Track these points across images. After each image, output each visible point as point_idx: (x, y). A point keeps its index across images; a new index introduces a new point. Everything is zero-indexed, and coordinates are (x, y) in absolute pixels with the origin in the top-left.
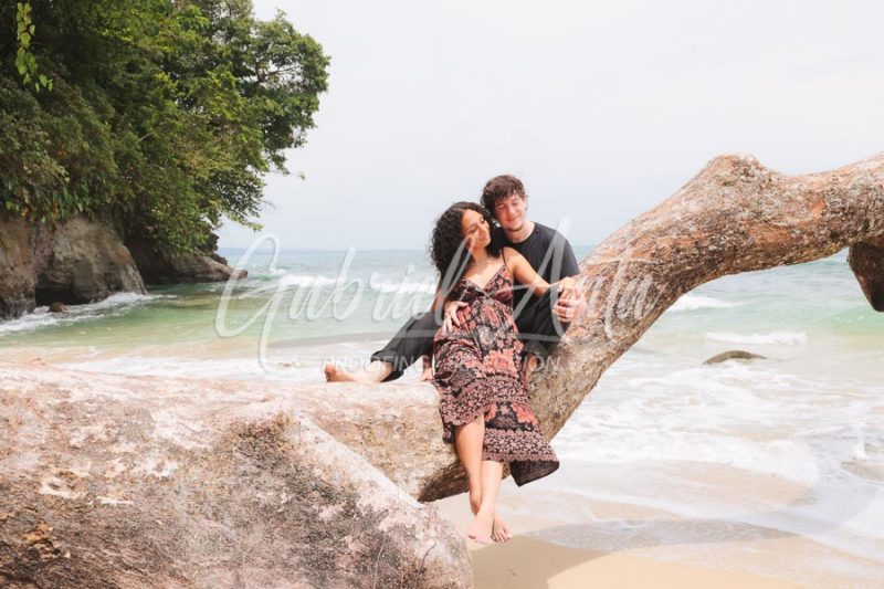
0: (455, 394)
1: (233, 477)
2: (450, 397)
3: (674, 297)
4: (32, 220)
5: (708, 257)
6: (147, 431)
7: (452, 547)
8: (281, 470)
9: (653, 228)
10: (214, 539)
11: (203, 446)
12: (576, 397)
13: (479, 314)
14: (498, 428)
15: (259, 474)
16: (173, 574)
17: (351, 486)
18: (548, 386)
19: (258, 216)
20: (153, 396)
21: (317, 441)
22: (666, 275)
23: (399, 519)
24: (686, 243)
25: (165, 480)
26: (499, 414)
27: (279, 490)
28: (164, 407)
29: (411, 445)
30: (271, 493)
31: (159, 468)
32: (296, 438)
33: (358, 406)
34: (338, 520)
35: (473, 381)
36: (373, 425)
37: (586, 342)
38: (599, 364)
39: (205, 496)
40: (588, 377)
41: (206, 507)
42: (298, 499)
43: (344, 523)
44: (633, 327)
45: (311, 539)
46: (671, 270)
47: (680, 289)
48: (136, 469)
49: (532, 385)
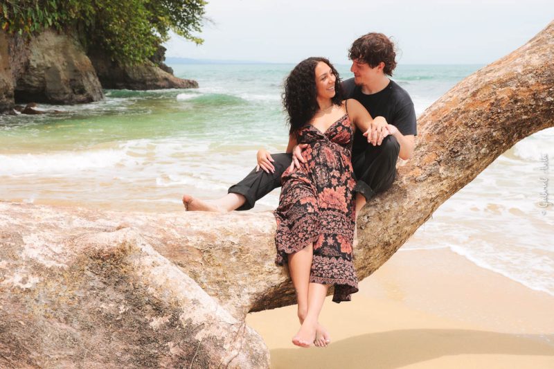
0: (290, 227)
1: (83, 291)
2: (286, 229)
3: (510, 143)
4: (10, 32)
5: (545, 108)
6: (18, 252)
7: (253, 357)
8: (122, 287)
9: (495, 80)
10: (63, 338)
11: (60, 265)
12: (408, 228)
13: (318, 155)
14: (324, 256)
15: (104, 289)
16: (29, 362)
17: (177, 303)
18: (380, 219)
19: (200, 31)
20: (28, 222)
21: (154, 264)
22: (503, 123)
23: (213, 331)
24: (524, 94)
25: (28, 291)
26: (325, 244)
27: (119, 302)
28: (35, 232)
29: (246, 266)
30: (112, 305)
31: (24, 281)
32: (137, 262)
33: (201, 233)
34: (164, 328)
35: (304, 216)
36: (212, 250)
37: (420, 181)
38: (432, 200)
39: (59, 304)
40: (420, 211)
41: (59, 313)
42: (134, 310)
43: (167, 332)
44: (468, 168)
45: (141, 342)
46: (508, 118)
47: (515, 136)
48: (6, 282)
49: (366, 218)
